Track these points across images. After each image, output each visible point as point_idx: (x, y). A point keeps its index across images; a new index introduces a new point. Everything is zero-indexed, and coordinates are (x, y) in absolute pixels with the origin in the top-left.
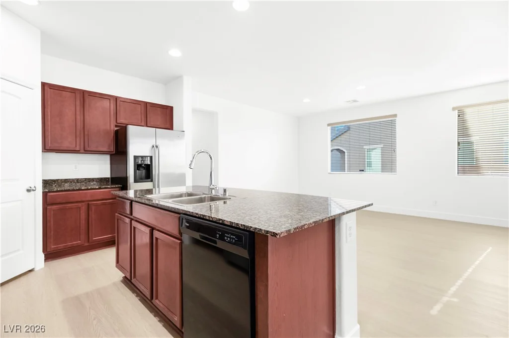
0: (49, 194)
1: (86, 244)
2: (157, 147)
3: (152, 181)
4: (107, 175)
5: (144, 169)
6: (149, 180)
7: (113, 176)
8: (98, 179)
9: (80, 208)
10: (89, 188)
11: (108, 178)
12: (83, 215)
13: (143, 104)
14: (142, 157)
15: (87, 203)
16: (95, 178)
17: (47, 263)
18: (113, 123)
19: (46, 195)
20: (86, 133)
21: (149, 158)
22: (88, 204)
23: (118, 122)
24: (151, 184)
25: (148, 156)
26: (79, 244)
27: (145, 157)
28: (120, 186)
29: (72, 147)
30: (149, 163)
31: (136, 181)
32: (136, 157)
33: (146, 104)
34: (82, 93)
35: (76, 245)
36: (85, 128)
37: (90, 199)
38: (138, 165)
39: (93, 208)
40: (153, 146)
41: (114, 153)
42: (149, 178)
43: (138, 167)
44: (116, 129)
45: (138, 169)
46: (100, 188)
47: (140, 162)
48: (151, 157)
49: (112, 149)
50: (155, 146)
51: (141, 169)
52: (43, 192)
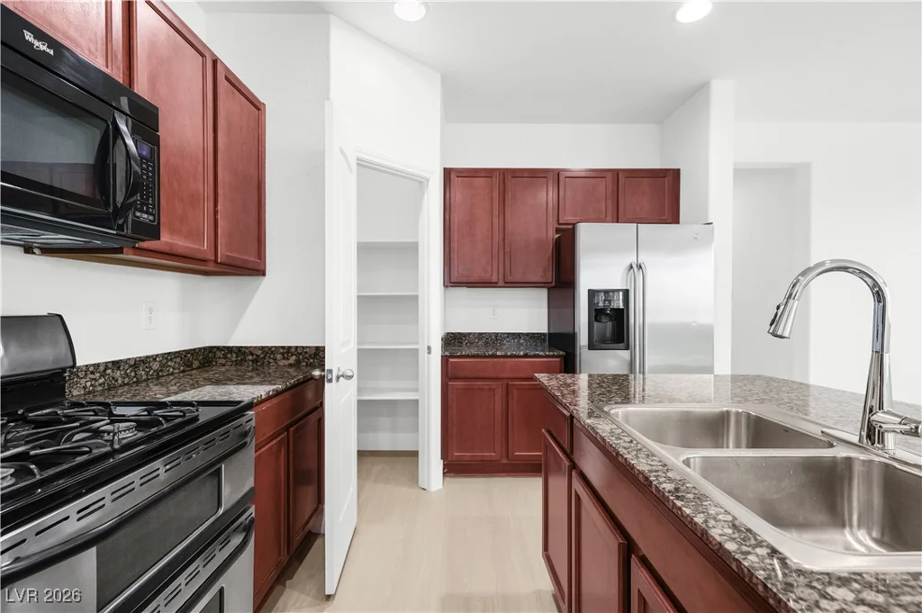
0: (451, 360)
1: (505, 461)
2: (640, 267)
3: (627, 348)
4: (542, 327)
5: (611, 320)
6: (621, 345)
7: (551, 332)
8: (528, 334)
9: (494, 390)
10: (509, 354)
11: (544, 334)
12: (499, 407)
13: (609, 174)
14: (606, 292)
15: (505, 381)
16: (523, 334)
17: (447, 479)
18: (552, 226)
19: (447, 360)
20: (507, 249)
21: (621, 293)
22: (508, 384)
23: (560, 222)
24: (625, 354)
25: (618, 290)
26: (493, 459)
27: (614, 291)
28: (561, 353)
29: (486, 277)
30: (621, 306)
31: (591, 346)
32: (592, 294)
33: (616, 173)
34: (502, 176)
35: (488, 459)
36: (506, 241)
37: (511, 376)
38: (596, 310)
39: (515, 393)
40: (631, 267)
41: (553, 284)
42: (622, 341)
43: (597, 314)
44: (557, 236)
45: (596, 320)
46: (526, 356)
47: (601, 304)
48: (626, 293)
49: (550, 277)
50: (635, 267)
51: (604, 319)
52: (442, 356)
